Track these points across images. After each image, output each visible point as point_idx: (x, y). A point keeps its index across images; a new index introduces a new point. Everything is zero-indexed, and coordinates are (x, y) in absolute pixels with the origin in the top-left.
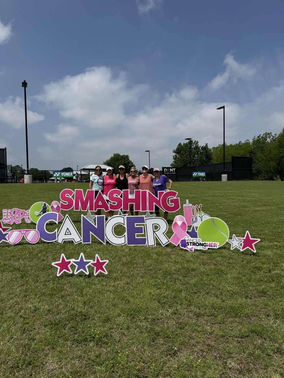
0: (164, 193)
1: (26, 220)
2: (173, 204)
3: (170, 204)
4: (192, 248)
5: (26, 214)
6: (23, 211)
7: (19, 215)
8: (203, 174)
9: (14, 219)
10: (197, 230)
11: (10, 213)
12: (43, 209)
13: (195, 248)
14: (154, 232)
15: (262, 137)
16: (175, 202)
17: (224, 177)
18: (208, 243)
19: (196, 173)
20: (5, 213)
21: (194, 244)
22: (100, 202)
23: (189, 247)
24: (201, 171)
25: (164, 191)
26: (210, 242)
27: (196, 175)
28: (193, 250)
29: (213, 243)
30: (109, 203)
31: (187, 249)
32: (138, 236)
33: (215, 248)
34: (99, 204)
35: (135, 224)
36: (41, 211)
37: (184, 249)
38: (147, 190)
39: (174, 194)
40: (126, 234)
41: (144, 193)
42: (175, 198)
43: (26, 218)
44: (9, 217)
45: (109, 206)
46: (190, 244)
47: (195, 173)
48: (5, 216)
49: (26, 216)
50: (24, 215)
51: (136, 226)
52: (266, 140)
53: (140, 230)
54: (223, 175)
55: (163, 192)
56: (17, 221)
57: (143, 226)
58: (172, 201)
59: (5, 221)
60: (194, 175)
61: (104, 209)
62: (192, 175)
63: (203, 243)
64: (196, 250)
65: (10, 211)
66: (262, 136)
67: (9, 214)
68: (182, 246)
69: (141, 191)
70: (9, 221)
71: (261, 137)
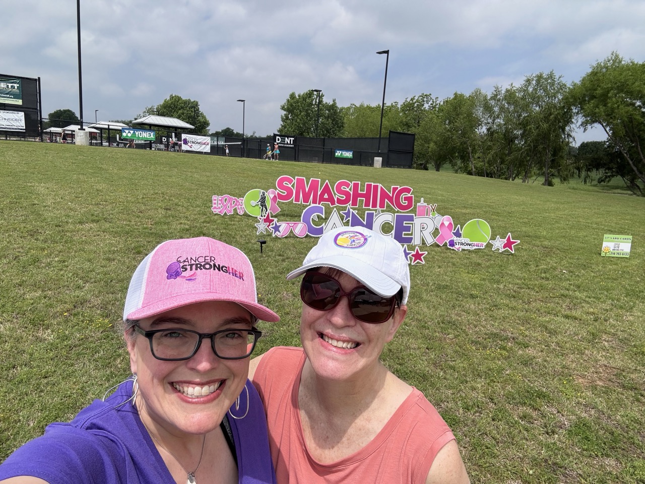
0: (399, 189)
1: (238, 211)
2: (407, 202)
3: (403, 202)
4: (460, 248)
5: (238, 204)
6: (236, 199)
7: (231, 204)
8: (348, 155)
9: (225, 208)
10: (461, 231)
11: (221, 200)
12: (262, 198)
13: (463, 248)
14: (421, 231)
15: (417, 101)
16: (409, 199)
17: (378, 161)
18: (476, 243)
19: (341, 152)
20: (215, 200)
21: (462, 244)
22: (326, 194)
23: (457, 246)
24: (347, 150)
25: (399, 186)
26: (478, 243)
27: (339, 154)
28: (461, 249)
29: (480, 243)
30: (336, 196)
31: (455, 249)
32: (405, 235)
33: (482, 248)
34: (325, 197)
35: (405, 222)
36: (259, 201)
37: (452, 248)
38: (378, 184)
39: (408, 191)
40: (393, 232)
41: (376, 187)
42: (409, 195)
43: (239, 209)
44: (219, 206)
45: (336, 200)
46: (458, 244)
47: (338, 152)
48: (215, 204)
49: (238, 206)
50: (236, 205)
51: (404, 225)
52: (423, 105)
53: (408, 229)
54: (376, 158)
55: (397, 188)
56: (229, 212)
57: (411, 225)
58: (406, 199)
59: (215, 210)
60: (336, 154)
61: (329, 203)
62: (335, 154)
63: (471, 243)
64: (463, 250)
65: (221, 198)
66: (416, 98)
67: (220, 202)
68: (450, 245)
69: (374, 186)
70: (219, 210)
71: (415, 101)
